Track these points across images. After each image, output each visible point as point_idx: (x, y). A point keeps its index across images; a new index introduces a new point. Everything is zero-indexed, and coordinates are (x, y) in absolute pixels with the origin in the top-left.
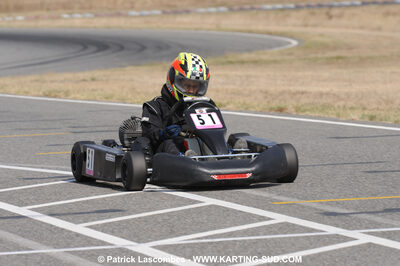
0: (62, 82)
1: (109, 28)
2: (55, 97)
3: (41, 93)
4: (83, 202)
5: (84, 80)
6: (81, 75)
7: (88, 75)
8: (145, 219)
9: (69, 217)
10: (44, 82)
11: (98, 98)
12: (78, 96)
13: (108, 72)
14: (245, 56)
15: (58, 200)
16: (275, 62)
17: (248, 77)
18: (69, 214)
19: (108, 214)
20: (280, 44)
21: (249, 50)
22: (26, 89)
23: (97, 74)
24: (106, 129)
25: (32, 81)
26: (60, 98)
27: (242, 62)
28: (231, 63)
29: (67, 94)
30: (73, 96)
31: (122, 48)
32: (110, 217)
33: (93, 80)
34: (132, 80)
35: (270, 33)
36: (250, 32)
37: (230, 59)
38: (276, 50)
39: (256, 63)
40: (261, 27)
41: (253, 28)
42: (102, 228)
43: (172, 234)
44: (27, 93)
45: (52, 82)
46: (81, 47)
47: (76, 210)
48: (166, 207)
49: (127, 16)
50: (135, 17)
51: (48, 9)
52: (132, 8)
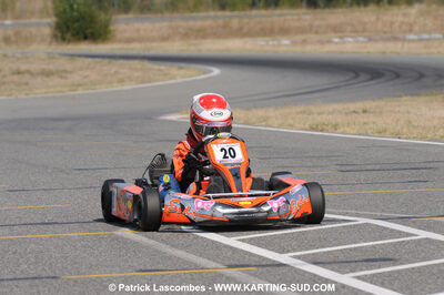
0: (329, 113)
1: (384, 53)
2: (322, 130)
3: (307, 126)
4: (351, 249)
5: (355, 112)
6: (351, 107)
7: (359, 105)
8: (420, 270)
9: (336, 266)
10: (310, 113)
11: (369, 132)
12: (348, 129)
13: (381, 103)
15: (323, 247)
18: (335, 262)
19: (378, 263)
22: (291, 122)
23: (369, 105)
24: (378, 167)
25: (297, 113)
26: (327, 131)
29: (336, 127)
30: (342, 130)
31: (398, 76)
32: (379, 267)
33: (365, 111)
34: (408, 112)
42: (371, 280)
44: (291, 126)
45: (319, 114)
46: (352, 75)
47: (342, 258)
49: (404, 40)
50: (413, 41)
51: (317, 33)
52: (411, 31)
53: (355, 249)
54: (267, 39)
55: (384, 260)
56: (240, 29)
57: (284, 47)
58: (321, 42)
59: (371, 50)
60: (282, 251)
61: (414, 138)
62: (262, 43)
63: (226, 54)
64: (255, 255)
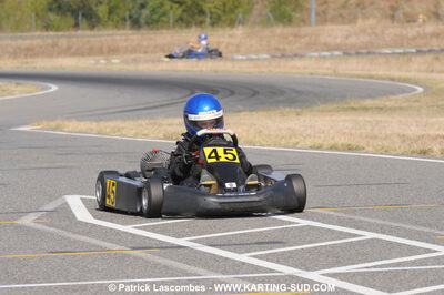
3: (161, 136)
8: (309, 250)
9: (232, 248)
10: (160, 125)
14: (368, 103)
15: (214, 232)
16: (401, 108)
17: (378, 122)
19: (269, 245)
20: (404, 91)
21: (372, 97)
22: (145, 132)
25: (147, 125)
27: (365, 109)
28: (353, 109)
31: (233, 93)
32: (271, 248)
34: (254, 124)
35: (392, 79)
36: (371, 77)
37: (352, 105)
38: (400, 96)
39: (380, 109)
40: (381, 73)
41: (373, 73)
42: (267, 258)
43: (339, 263)
47: (234, 241)
48: (327, 240)
49: (233, 60)
50: (242, 60)
51: (146, 52)
52: (238, 52)
53: (245, 234)
54: (97, 58)
55: (275, 243)
56: (69, 48)
57: (116, 65)
58: (153, 61)
59: (204, 69)
60: (178, 236)
61: (269, 145)
62: (93, 62)
63: (60, 71)
64: (154, 240)
